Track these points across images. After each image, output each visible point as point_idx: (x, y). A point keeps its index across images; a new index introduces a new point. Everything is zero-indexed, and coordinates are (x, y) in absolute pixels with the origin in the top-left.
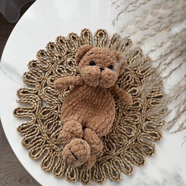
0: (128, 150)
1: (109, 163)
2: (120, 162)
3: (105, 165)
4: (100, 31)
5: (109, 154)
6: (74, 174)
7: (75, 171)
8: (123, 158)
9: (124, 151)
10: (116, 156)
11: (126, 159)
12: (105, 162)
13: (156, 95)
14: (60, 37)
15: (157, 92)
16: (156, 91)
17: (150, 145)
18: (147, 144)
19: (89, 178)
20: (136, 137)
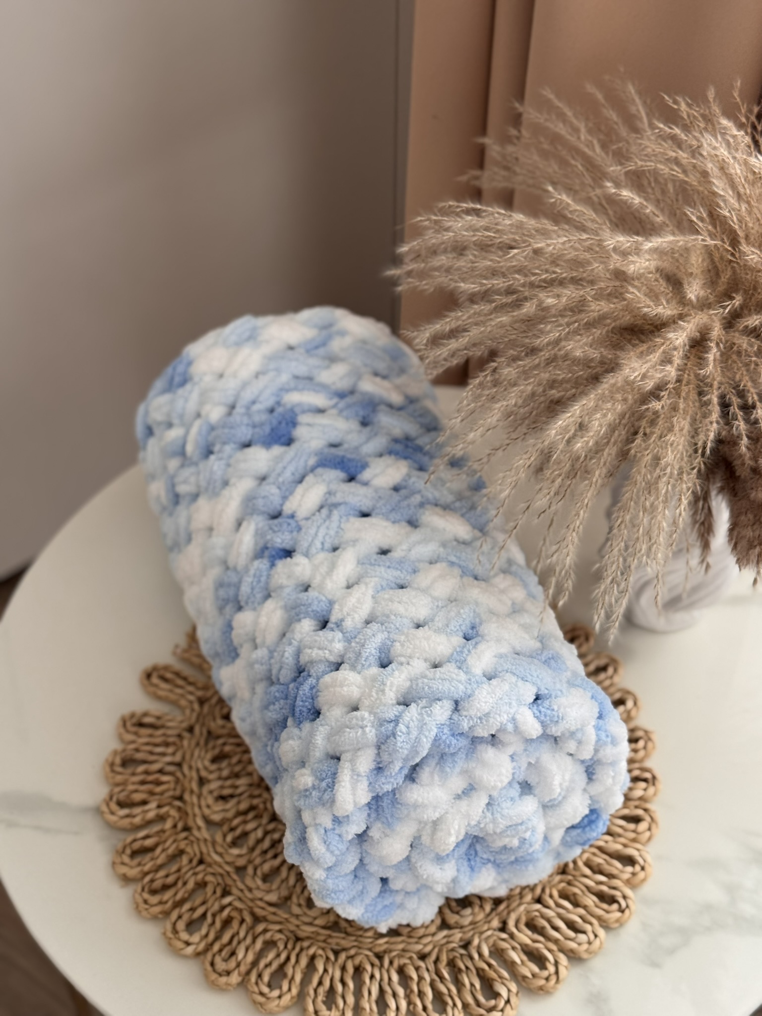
0: (423, 957)
1: (332, 957)
2: (372, 977)
3: (314, 956)
5: (349, 930)
6: (200, 929)
7: (209, 919)
8: (388, 971)
9: (404, 950)
10: (370, 950)
11: (395, 977)
12: (323, 949)
15: (622, 840)
16: (620, 836)
17: (505, 982)
18: (495, 971)
19: (238, 965)
20: (471, 933)
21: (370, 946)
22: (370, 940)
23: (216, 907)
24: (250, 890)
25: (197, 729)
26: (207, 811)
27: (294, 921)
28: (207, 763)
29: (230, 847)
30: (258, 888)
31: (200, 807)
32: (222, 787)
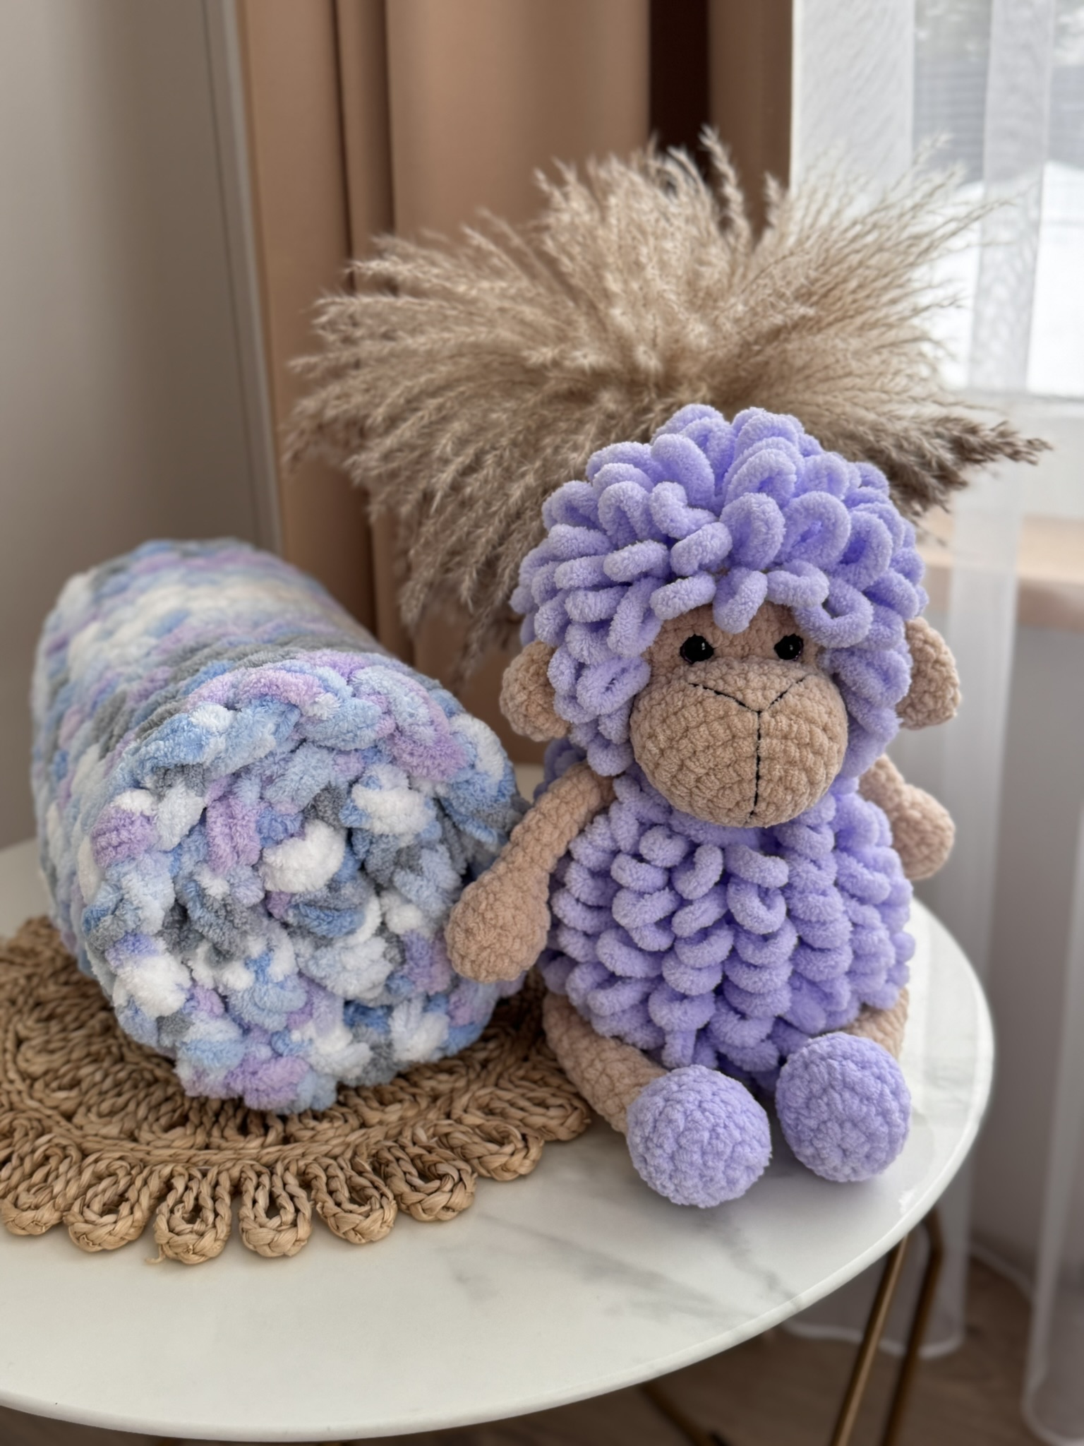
1: (199, 1175)
5: (224, 1144)
7: (15, 1161)
8: (282, 1176)
11: (292, 1181)
23: (27, 1148)
24: (81, 1128)
25: (21, 1000)
26: (23, 1065)
27: (145, 1148)
28: (30, 1023)
29: (54, 1091)
30: (92, 1122)
31: (15, 1062)
32: (48, 1042)
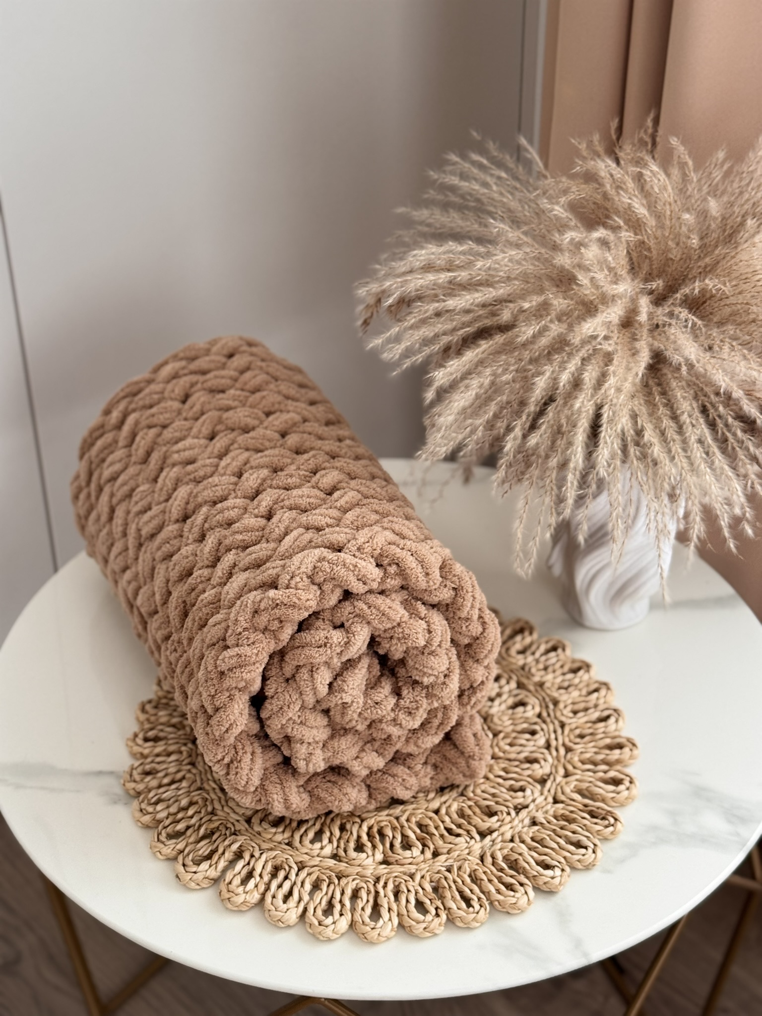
0: (213, 813)
2: (178, 789)
3: (181, 752)
4: (631, 782)
12: (190, 756)
13: (384, 902)
14: (608, 688)
15: (394, 906)
18: (219, 858)
19: (155, 715)
21: (205, 779)
22: (210, 777)
